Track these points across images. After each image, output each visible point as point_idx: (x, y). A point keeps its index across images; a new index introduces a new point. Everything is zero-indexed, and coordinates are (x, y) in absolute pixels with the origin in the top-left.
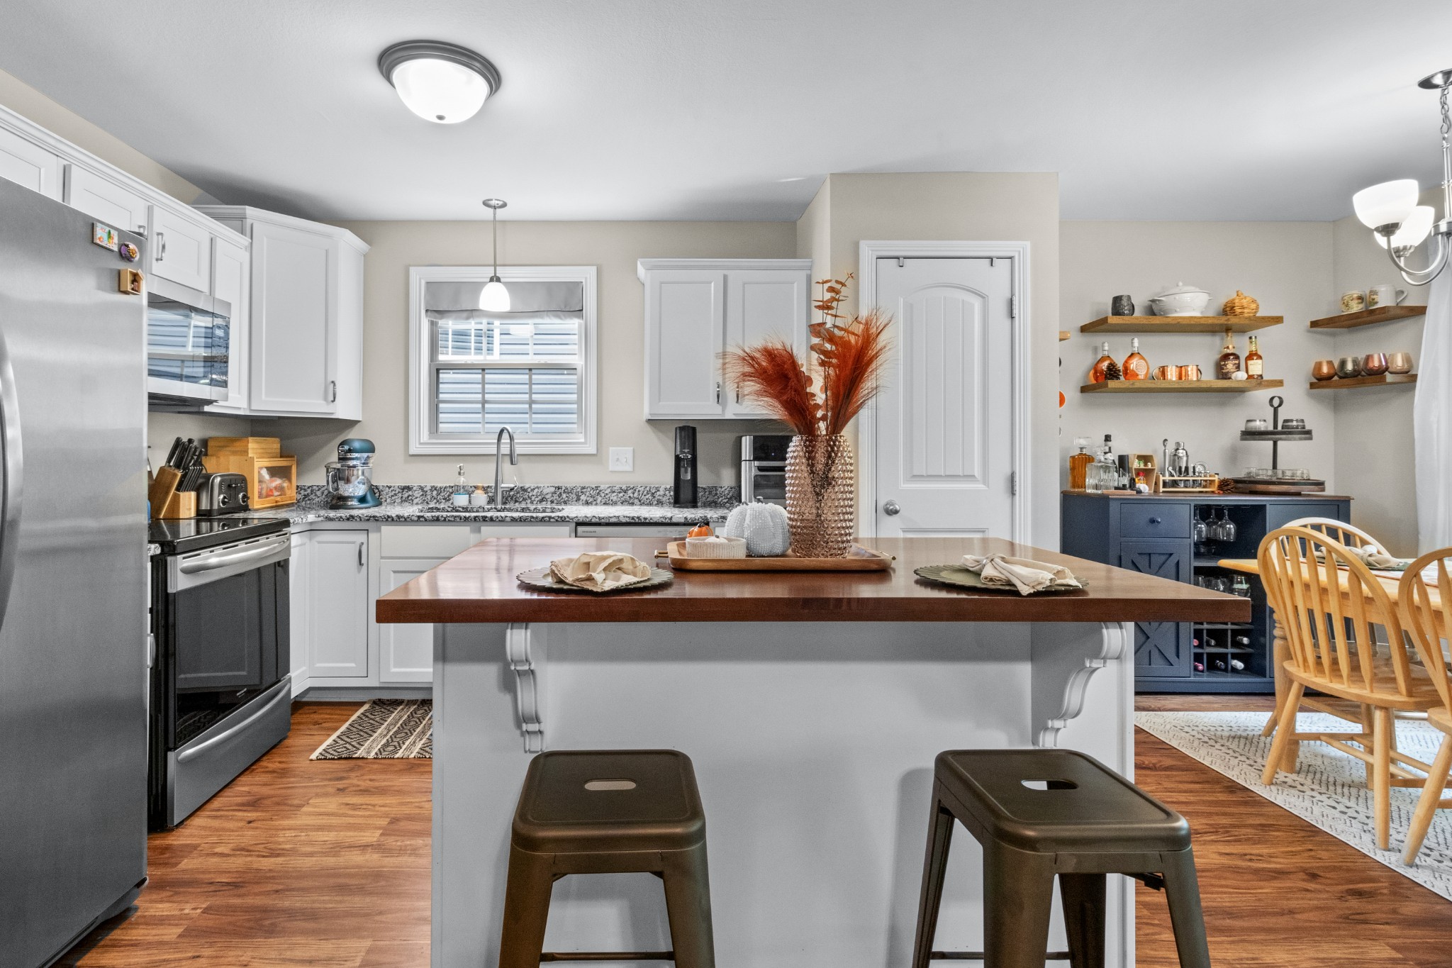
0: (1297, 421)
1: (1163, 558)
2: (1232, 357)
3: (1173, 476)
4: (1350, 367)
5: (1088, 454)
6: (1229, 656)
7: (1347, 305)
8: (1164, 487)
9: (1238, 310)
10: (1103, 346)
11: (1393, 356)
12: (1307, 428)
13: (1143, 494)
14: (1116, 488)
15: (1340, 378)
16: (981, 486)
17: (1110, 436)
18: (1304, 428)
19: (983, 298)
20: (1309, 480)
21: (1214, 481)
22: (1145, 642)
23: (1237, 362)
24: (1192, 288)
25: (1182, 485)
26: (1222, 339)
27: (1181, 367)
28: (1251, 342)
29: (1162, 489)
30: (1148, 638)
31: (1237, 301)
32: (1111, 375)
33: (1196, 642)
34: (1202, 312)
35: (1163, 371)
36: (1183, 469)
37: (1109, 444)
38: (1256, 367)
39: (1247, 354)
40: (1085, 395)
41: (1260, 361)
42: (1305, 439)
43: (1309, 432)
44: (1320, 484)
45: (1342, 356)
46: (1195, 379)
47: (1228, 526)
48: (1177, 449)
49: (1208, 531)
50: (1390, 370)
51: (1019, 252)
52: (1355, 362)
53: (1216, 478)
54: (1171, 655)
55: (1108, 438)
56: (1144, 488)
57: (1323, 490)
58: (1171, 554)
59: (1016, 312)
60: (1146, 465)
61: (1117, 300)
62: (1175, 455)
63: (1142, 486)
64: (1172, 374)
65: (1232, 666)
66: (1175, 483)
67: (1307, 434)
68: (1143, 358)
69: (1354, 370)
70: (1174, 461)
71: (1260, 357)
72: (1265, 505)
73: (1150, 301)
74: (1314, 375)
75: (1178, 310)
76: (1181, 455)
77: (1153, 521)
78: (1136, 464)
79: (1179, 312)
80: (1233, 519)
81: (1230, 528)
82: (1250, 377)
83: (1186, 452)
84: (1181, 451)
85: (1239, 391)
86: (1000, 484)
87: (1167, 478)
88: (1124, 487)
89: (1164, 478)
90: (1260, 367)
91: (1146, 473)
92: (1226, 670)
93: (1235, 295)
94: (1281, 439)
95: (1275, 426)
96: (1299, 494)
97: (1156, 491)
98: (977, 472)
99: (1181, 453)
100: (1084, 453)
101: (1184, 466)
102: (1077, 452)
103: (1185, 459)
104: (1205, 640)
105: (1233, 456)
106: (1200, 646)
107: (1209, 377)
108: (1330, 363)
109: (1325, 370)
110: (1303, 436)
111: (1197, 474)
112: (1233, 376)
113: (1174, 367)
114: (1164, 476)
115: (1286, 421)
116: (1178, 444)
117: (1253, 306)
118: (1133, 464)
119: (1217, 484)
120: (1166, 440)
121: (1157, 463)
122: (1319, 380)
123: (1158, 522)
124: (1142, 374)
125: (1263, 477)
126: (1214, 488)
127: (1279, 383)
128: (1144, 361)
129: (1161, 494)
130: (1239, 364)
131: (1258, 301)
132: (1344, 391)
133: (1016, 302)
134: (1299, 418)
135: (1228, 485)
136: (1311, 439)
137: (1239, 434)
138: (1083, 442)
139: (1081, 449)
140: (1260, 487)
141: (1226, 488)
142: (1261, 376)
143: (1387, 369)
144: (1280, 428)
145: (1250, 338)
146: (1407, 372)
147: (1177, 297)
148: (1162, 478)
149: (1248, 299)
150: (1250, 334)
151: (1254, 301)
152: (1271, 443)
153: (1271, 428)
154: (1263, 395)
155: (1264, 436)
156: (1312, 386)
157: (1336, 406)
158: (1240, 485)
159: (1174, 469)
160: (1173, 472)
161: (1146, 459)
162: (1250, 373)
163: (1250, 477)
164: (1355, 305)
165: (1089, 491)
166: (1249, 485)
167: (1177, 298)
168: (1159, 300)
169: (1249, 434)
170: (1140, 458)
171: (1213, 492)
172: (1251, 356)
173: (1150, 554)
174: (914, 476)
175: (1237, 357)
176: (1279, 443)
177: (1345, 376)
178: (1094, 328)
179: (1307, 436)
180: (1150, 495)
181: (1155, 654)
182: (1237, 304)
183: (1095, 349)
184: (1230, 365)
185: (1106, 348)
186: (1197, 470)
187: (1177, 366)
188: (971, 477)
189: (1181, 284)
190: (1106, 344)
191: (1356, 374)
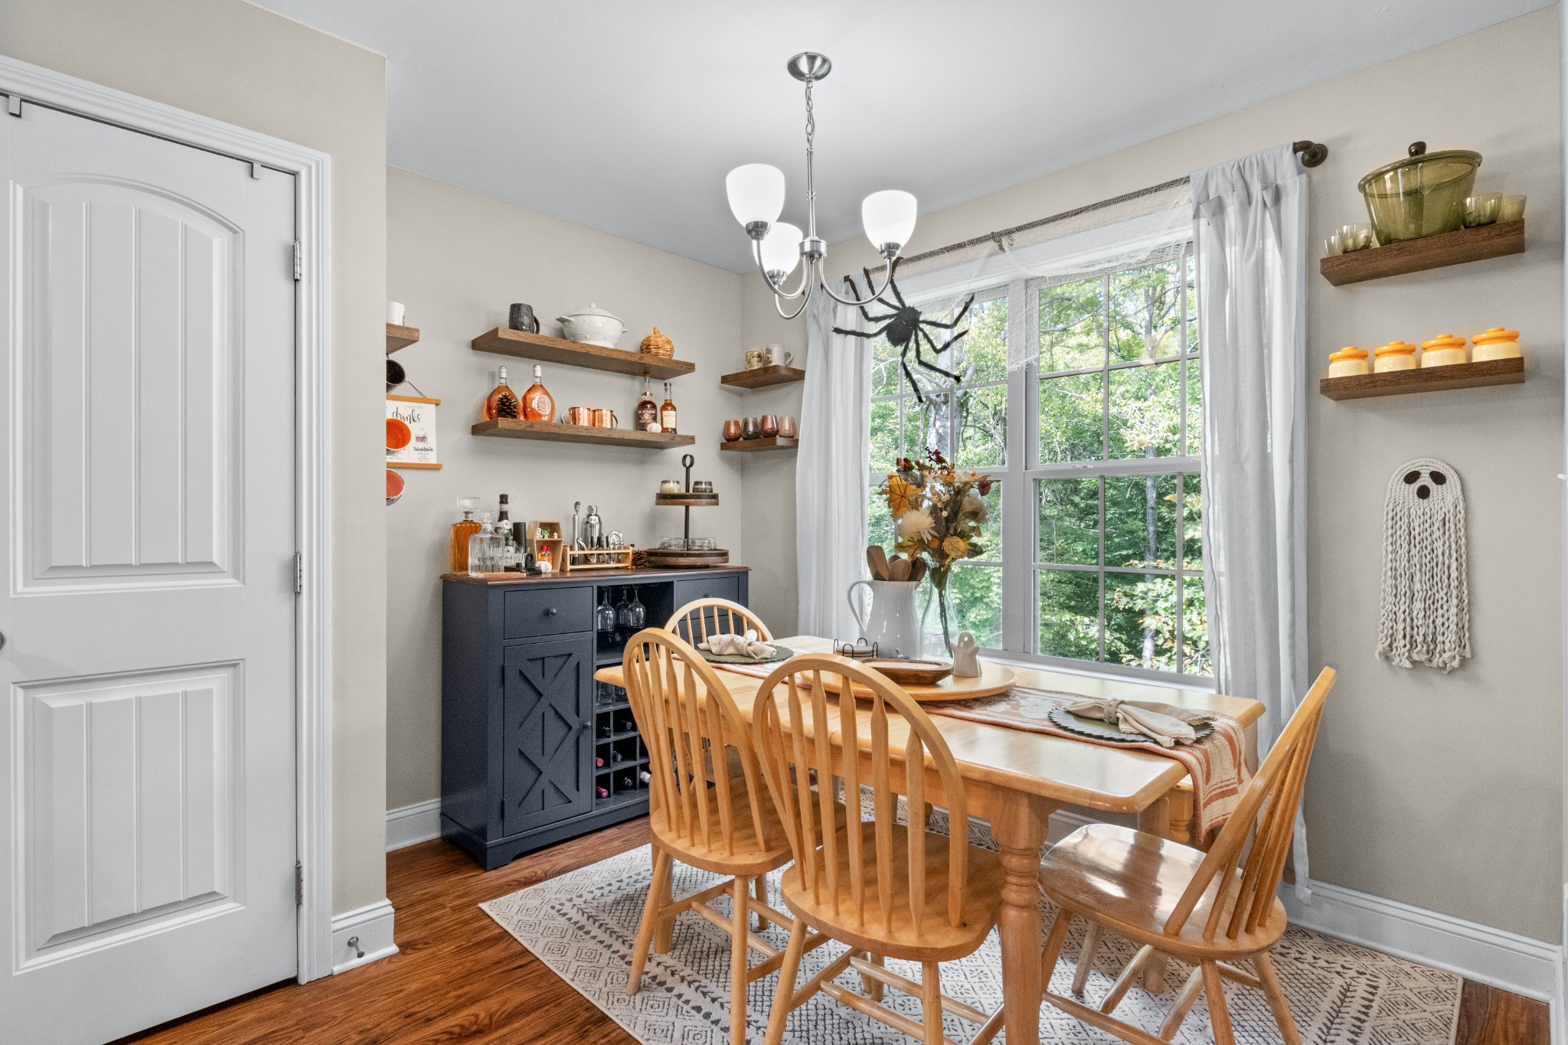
0: (705, 483)
1: (560, 661)
2: (649, 406)
3: (583, 549)
4: (751, 428)
5: (475, 521)
6: (638, 768)
7: (749, 363)
8: (573, 563)
9: (654, 351)
10: (500, 372)
11: (782, 419)
12: (714, 492)
13: (543, 576)
14: (507, 569)
15: (745, 439)
16: (228, 582)
17: (507, 496)
18: (711, 492)
19: (235, 232)
20: (715, 550)
21: (628, 553)
22: (537, 779)
23: (653, 412)
24: (604, 312)
25: (595, 561)
26: (642, 384)
27: (594, 411)
28: (666, 390)
29: (569, 567)
30: (541, 773)
31: (652, 338)
32: (504, 410)
33: (600, 762)
34: (616, 345)
35: (574, 415)
36: (595, 540)
37: (505, 507)
38: (670, 419)
39: (663, 403)
40: (480, 438)
41: (673, 413)
42: (712, 504)
43: (715, 497)
44: (724, 554)
45: (744, 417)
46: (609, 427)
47: (638, 610)
48: (590, 515)
49: (617, 618)
50: (781, 433)
51: (310, 168)
52: (755, 425)
53: (630, 550)
54: (568, 789)
55: (504, 499)
56: (546, 566)
57: (727, 561)
58: (570, 655)
59: (303, 270)
60: (551, 535)
61: (516, 309)
62: (588, 522)
63: (545, 565)
64: (584, 420)
65: (640, 780)
66: (586, 559)
67: (714, 498)
68: (546, 393)
69: (754, 432)
70: (586, 530)
71: (674, 409)
72: (673, 582)
73: (558, 320)
74: (724, 435)
75: (588, 336)
76: (593, 522)
77: (547, 613)
78: (539, 535)
79: (589, 339)
80: (644, 602)
81: (639, 612)
82: (665, 430)
83: (599, 519)
84: (593, 517)
85: (657, 446)
86: (267, 572)
87: (577, 552)
88: (517, 568)
89: (572, 553)
90: (674, 419)
91: (551, 546)
92: (634, 787)
93: (652, 333)
94: (694, 505)
95: (687, 489)
96: (707, 567)
97: (563, 570)
98: (218, 553)
99: (594, 520)
100: (470, 519)
101: (596, 535)
102: (461, 518)
103: (598, 527)
104: (612, 755)
105: (652, 524)
106: (607, 765)
107: (625, 425)
108: (736, 423)
109: (733, 430)
110: (710, 500)
111: (612, 546)
112: (648, 428)
113: (586, 411)
114: (572, 548)
115: (697, 483)
116: (590, 508)
117: (668, 347)
118: (534, 535)
119: (631, 557)
120: (577, 504)
121: (565, 534)
122: (728, 440)
123: (553, 614)
124: (545, 412)
125: (674, 549)
126: (628, 564)
127: (691, 440)
128: (546, 397)
129: (569, 574)
130: (656, 414)
131: (673, 343)
132: (749, 455)
133: (303, 253)
134: (708, 480)
135: (641, 558)
136: (717, 504)
137: (654, 498)
138: (467, 504)
139: (467, 513)
140: (671, 560)
141: (639, 562)
142: (675, 430)
143: (778, 431)
144: (691, 491)
145: (666, 385)
146: (792, 437)
147: (587, 318)
148: (569, 552)
149: (663, 338)
150: (666, 381)
151: (668, 342)
152: (683, 508)
153: (683, 491)
154: (678, 452)
155: (676, 501)
156: (723, 447)
157: (743, 469)
158: (653, 558)
159: (585, 541)
160: (583, 544)
161: (552, 527)
162: (665, 426)
163: (664, 549)
164: (756, 363)
165: (473, 574)
166: (661, 558)
167: (587, 320)
168: (568, 321)
169: (665, 498)
170: (544, 526)
171: (626, 568)
172: (665, 407)
173: (543, 658)
174: (53, 568)
175: (654, 407)
176: (691, 508)
177: (748, 437)
178: (487, 344)
179: (713, 500)
180: (554, 575)
181: (550, 793)
182: (652, 343)
183: (493, 376)
184: (647, 415)
185: (504, 375)
186: (611, 541)
187: (589, 409)
188: (207, 566)
189: (593, 305)
190: (504, 370)
191: (755, 436)
